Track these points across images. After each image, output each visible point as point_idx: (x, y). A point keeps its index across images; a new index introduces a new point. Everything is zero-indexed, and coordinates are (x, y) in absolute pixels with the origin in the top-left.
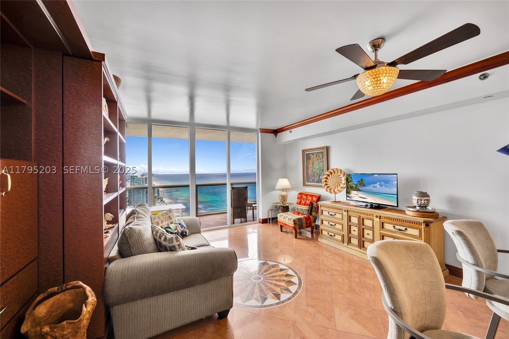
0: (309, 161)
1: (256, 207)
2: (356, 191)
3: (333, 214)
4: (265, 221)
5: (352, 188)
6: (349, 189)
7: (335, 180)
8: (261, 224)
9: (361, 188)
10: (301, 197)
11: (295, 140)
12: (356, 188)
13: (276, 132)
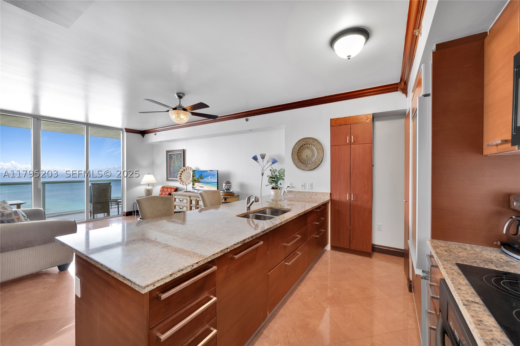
0: (171, 160)
1: (121, 202)
2: (198, 183)
3: (182, 200)
4: (129, 214)
5: (195, 180)
6: (194, 181)
7: (187, 175)
8: (125, 217)
9: (201, 181)
10: (163, 190)
11: (160, 142)
12: (198, 180)
13: (143, 133)
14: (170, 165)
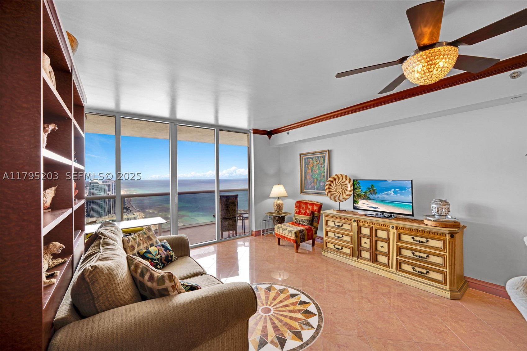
0: (308, 166)
2: (365, 200)
3: (340, 224)
4: (258, 234)
5: (359, 196)
6: (356, 197)
7: (340, 187)
8: (254, 237)
10: (300, 206)
11: (292, 143)
12: (365, 196)
13: (270, 133)
14: (305, 173)
